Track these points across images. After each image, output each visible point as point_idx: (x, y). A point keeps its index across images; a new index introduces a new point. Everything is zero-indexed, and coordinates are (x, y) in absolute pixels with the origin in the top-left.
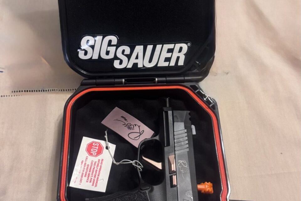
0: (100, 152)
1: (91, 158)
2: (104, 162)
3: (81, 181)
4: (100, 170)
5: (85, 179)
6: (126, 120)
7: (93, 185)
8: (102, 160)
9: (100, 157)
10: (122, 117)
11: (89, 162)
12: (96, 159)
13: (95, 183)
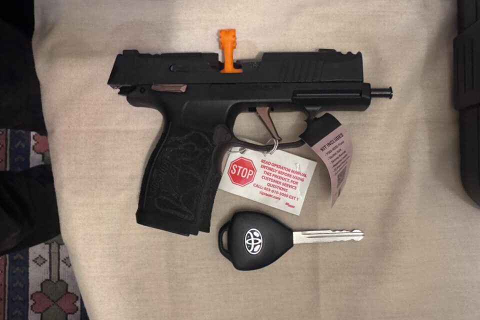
1: (258, 179)
3: (292, 198)
4: (279, 167)
5: (291, 192)
7: (302, 180)
9: (257, 164)
11: (264, 183)
13: (301, 176)
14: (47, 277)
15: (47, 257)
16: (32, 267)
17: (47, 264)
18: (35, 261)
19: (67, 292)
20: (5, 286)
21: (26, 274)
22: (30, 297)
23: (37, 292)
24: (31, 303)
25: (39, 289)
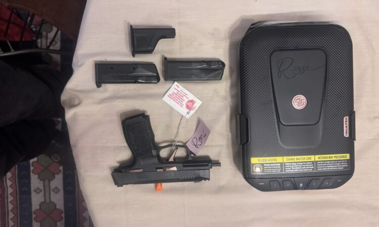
0: (188, 107)
1: (186, 100)
2: (180, 106)
3: (176, 89)
4: (177, 103)
5: (176, 91)
6: (204, 136)
7: (170, 95)
8: (182, 106)
9: (185, 106)
10: (205, 134)
11: (184, 98)
12: (184, 103)
13: (170, 96)
14: (43, 200)
15: (42, 188)
16: (33, 195)
17: (43, 192)
18: (35, 191)
19: (56, 209)
20: (17, 207)
21: (30, 199)
22: (33, 213)
23: (37, 210)
24: (34, 216)
25: (38, 208)
